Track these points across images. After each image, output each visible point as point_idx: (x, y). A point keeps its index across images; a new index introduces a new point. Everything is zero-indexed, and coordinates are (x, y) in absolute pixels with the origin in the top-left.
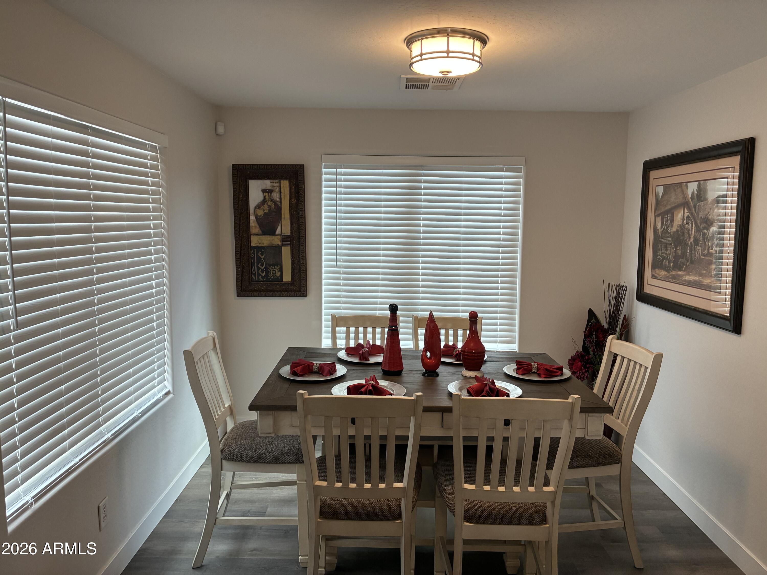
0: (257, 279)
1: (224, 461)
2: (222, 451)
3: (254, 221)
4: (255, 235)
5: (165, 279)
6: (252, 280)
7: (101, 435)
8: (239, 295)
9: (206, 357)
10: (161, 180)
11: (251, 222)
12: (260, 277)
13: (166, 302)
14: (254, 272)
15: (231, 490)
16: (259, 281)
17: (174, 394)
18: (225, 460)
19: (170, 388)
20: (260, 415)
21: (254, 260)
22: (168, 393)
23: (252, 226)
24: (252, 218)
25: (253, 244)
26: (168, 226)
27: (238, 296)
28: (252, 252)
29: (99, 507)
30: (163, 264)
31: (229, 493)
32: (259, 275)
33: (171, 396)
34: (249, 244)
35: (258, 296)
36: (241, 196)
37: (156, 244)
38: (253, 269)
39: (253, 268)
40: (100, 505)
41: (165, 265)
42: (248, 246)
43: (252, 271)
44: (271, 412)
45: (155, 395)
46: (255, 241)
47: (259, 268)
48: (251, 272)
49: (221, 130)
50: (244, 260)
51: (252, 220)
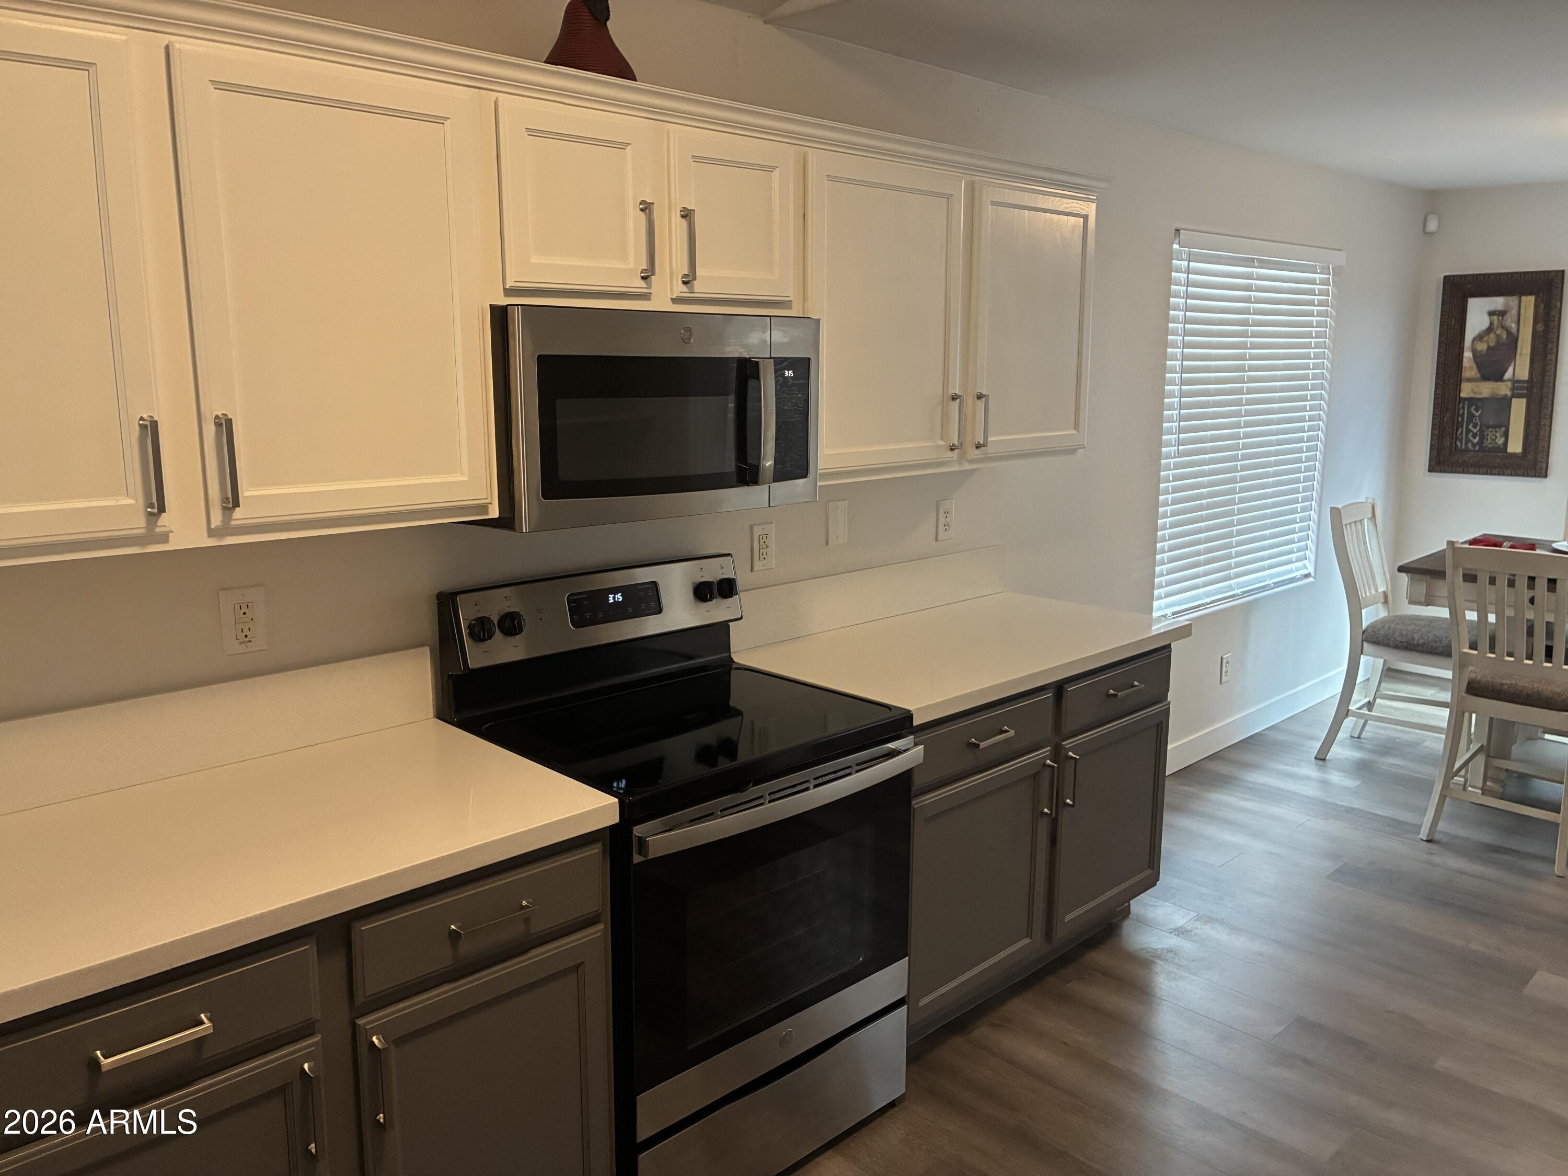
0: (1463, 447)
1: (1365, 643)
2: (1363, 632)
3: (1469, 360)
4: (1469, 380)
5: (1320, 433)
6: (1455, 449)
7: (1231, 588)
8: (1431, 469)
9: (1359, 524)
10: (1331, 308)
11: (1465, 360)
12: (1470, 445)
13: (1319, 462)
14: (1460, 437)
15: (1375, 699)
16: (1467, 450)
17: (1315, 579)
18: (1367, 641)
19: (1311, 569)
20: (1411, 579)
21: (1463, 420)
22: (1307, 576)
23: (1466, 367)
24: (1468, 355)
25: (1463, 395)
26: (1332, 366)
27: (1430, 471)
28: (1461, 406)
29: (1222, 658)
30: (1320, 414)
31: (1371, 701)
32: (1468, 441)
33: (1311, 579)
34: (1458, 393)
35: (1462, 472)
36: (1453, 323)
37: (1314, 388)
38: (1459, 433)
39: (1460, 430)
40: (1224, 657)
41: (1322, 417)
42: (1456, 398)
43: (1456, 434)
44: (1424, 577)
45: (1291, 571)
46: (1467, 390)
47: (1468, 431)
48: (1454, 436)
49: (1432, 225)
50: (1445, 419)
51: (1466, 357)
